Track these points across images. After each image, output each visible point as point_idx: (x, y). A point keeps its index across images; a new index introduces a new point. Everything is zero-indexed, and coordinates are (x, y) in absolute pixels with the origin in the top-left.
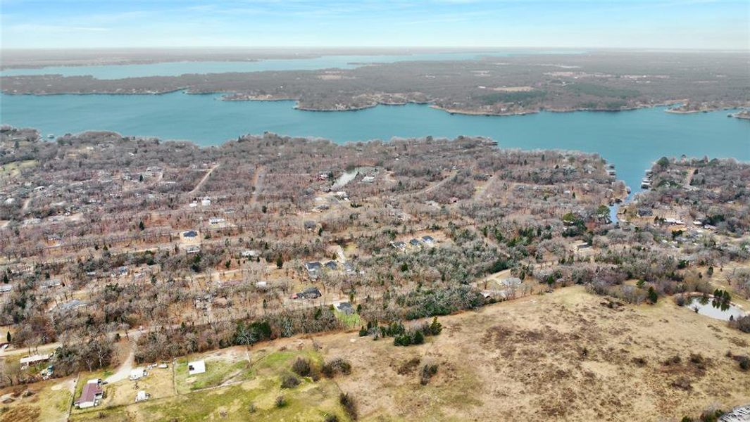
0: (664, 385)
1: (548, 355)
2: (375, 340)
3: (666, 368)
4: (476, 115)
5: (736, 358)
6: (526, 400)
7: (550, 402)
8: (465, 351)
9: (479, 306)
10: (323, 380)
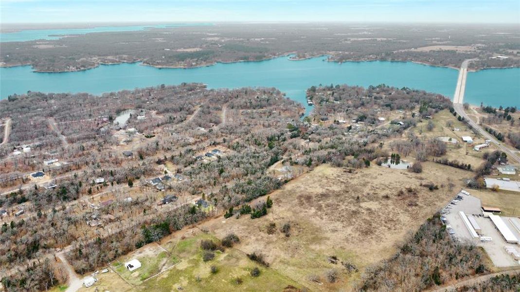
0: (406, 206)
1: (341, 204)
2: (238, 218)
3: (400, 198)
4: (176, 68)
5: (425, 186)
6: (349, 230)
7: (361, 228)
8: (295, 212)
9: (281, 185)
10: (227, 250)
